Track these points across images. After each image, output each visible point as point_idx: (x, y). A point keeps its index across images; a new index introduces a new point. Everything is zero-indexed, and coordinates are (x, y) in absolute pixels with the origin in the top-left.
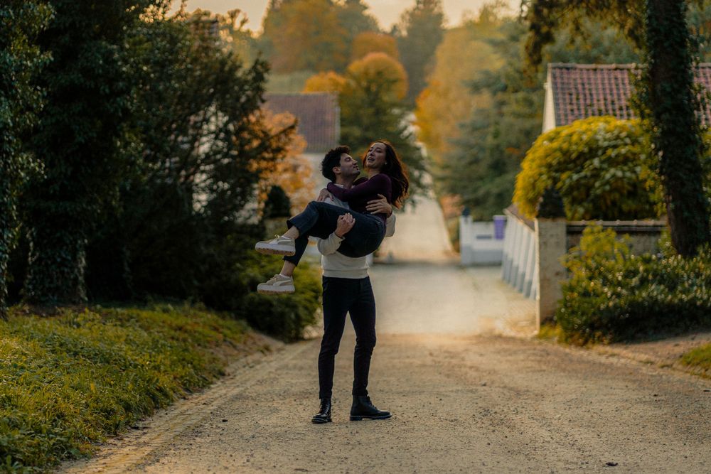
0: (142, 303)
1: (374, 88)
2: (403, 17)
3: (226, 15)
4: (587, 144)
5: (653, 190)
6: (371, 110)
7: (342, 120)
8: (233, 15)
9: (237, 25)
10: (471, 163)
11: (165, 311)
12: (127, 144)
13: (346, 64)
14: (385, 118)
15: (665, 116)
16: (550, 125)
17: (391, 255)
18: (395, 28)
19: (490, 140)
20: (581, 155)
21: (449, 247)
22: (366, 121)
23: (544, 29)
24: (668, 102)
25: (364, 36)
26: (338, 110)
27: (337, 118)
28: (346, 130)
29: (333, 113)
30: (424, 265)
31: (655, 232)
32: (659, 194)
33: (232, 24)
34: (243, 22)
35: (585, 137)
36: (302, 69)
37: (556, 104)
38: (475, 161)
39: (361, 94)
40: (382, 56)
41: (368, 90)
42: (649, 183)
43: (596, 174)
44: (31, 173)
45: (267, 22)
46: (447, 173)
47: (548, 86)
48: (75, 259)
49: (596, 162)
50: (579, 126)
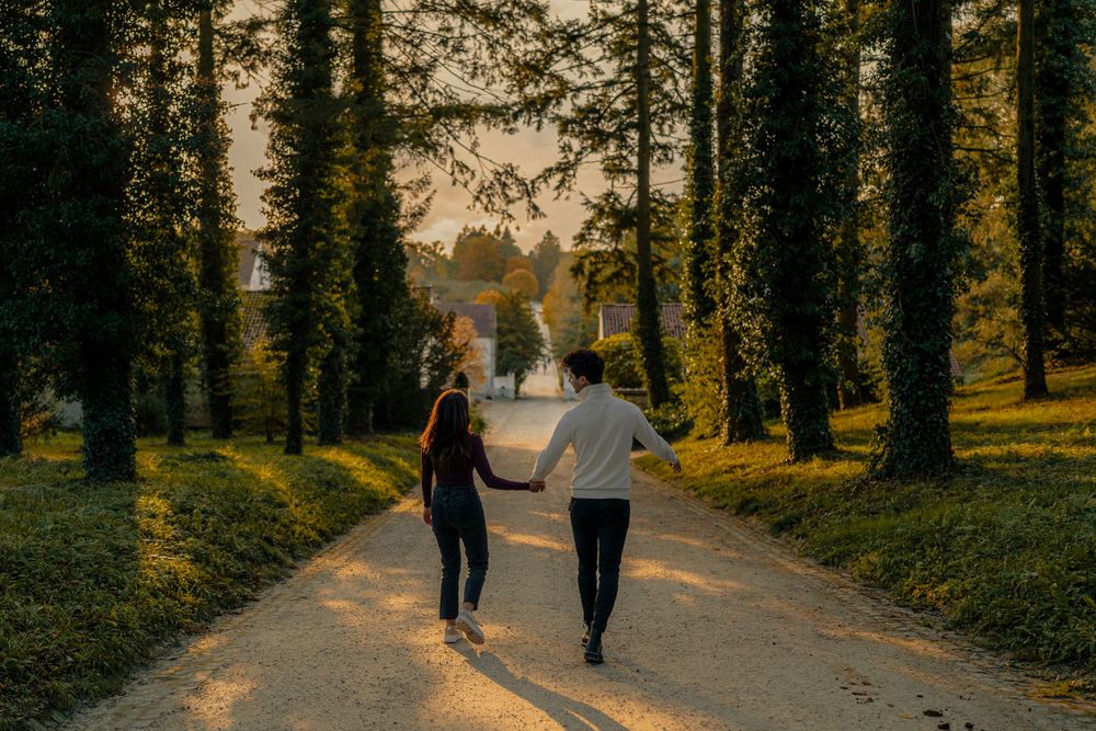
0: (397, 431)
1: (516, 301)
2: (536, 247)
3: (432, 245)
4: (617, 348)
5: (642, 376)
6: (514, 314)
7: (498, 319)
8: (435, 244)
9: (438, 251)
10: (570, 342)
11: (409, 436)
12: (392, 359)
13: (502, 276)
14: (522, 317)
15: (647, 342)
16: (601, 337)
17: (525, 394)
18: (531, 253)
19: (580, 330)
20: (614, 353)
21: (559, 388)
22: (511, 319)
23: (592, 296)
24: (647, 335)
25: (514, 258)
26: (495, 313)
27: (495, 318)
28: (500, 325)
29: (493, 315)
30: (544, 400)
31: (644, 394)
32: (644, 378)
33: (435, 250)
34: (441, 249)
35: (616, 344)
36: (476, 279)
37: (604, 325)
38: (572, 341)
39: (508, 305)
40: (525, 271)
41: (512, 302)
42: (640, 373)
43: (621, 363)
44: (352, 379)
45: (455, 250)
46: (556, 348)
47: (600, 315)
48: (368, 413)
49: (621, 357)
50: (613, 338)
